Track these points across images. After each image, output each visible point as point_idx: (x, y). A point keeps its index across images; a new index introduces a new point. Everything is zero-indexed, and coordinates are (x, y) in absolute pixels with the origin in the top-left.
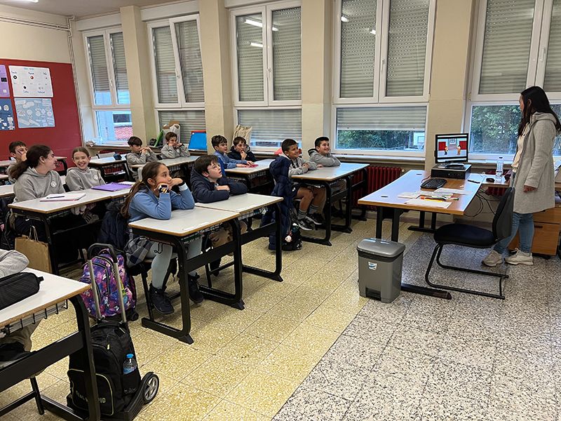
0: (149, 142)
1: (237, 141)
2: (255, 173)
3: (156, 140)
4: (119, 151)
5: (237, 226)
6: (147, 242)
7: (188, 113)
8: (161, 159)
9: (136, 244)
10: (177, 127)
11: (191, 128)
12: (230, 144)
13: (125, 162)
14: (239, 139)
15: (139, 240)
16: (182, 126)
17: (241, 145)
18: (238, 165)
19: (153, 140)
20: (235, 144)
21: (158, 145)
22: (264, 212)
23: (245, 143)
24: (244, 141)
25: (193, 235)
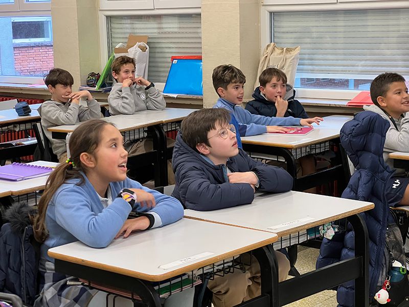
0: (86, 78)
1: (267, 77)
2: (306, 146)
3: (99, 76)
4: (26, 98)
5: (272, 263)
6: (83, 291)
7: (164, 20)
8: (109, 115)
9: (59, 294)
10: (143, 49)
11: (170, 50)
12: (251, 84)
13: (38, 120)
14: (271, 72)
15: (65, 286)
16: (152, 47)
17: (275, 86)
18: (269, 128)
19: (93, 74)
20: (264, 83)
21: (103, 86)
22: (330, 234)
23: (285, 81)
24: (282, 77)
25: (178, 281)
